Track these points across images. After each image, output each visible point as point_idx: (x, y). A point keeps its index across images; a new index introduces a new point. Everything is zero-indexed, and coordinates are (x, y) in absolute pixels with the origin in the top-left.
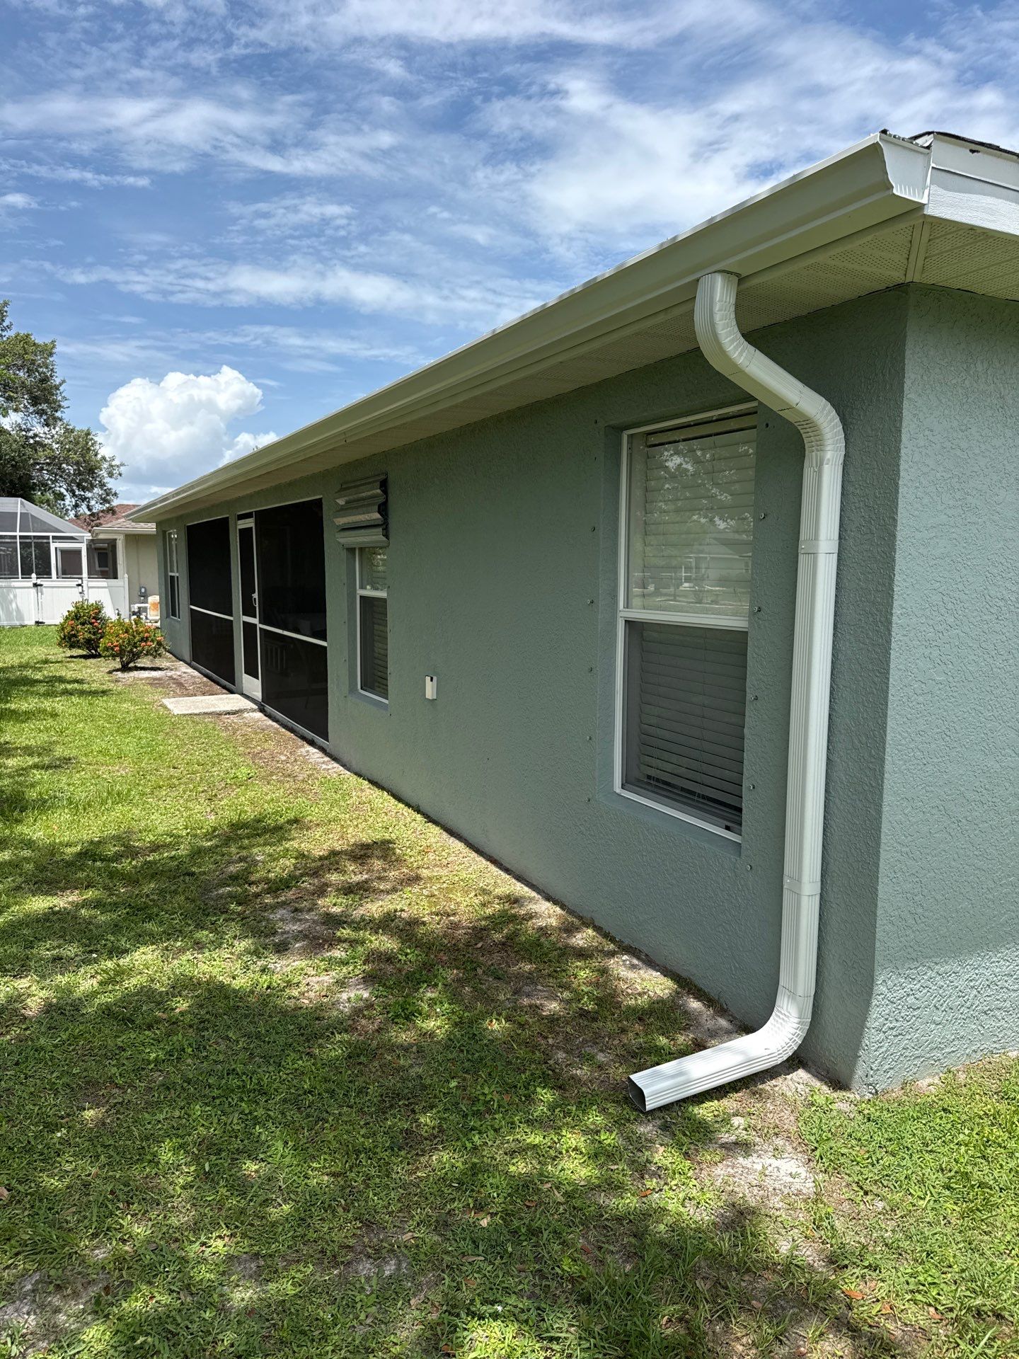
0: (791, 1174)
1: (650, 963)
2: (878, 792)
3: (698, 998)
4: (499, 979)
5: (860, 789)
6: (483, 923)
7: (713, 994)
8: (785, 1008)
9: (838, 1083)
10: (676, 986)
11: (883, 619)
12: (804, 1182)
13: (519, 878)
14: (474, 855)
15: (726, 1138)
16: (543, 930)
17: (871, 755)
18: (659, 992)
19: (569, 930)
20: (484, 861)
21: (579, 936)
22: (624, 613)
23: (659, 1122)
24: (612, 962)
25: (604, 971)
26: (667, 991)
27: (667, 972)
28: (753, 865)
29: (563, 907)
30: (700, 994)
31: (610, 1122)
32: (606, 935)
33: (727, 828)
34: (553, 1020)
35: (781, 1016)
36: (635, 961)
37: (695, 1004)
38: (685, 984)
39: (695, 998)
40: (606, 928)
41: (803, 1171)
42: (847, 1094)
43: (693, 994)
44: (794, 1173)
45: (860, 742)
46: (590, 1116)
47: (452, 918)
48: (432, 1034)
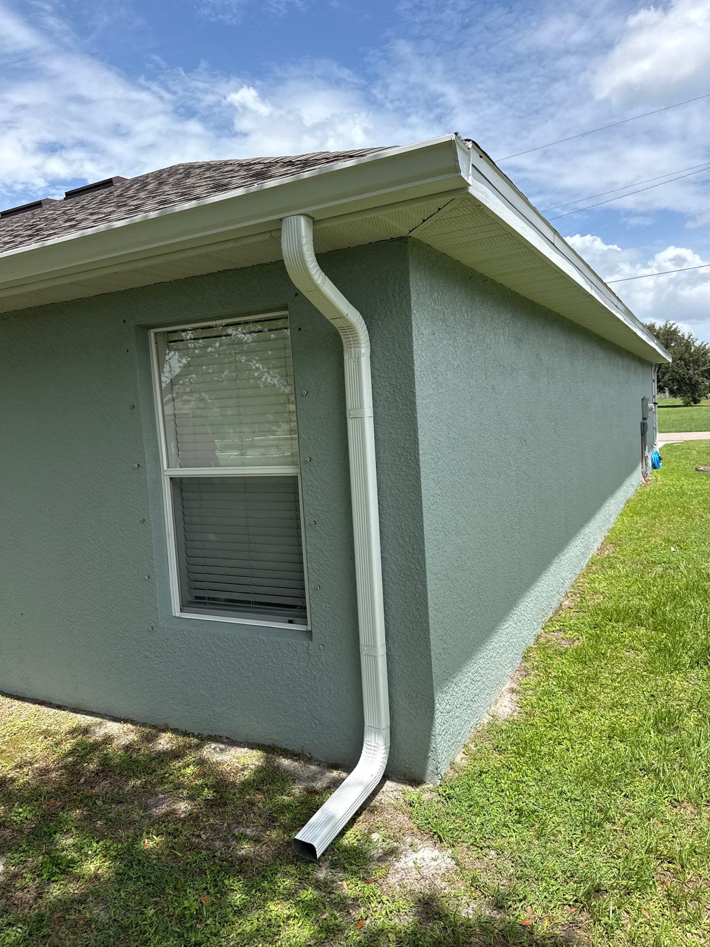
0: (432, 859)
1: (233, 742)
2: (422, 573)
3: (286, 757)
4: (121, 802)
5: (408, 573)
6: (70, 759)
7: (297, 750)
8: (373, 741)
9: (416, 781)
10: (265, 754)
11: (412, 458)
12: (444, 861)
13: (76, 710)
14: (17, 703)
15: (376, 853)
16: (127, 748)
17: (413, 549)
18: (257, 763)
19: (149, 739)
20: (31, 705)
21: (162, 741)
22: (168, 471)
23: (327, 864)
24: (205, 753)
25: (201, 762)
26: (261, 760)
27: (252, 746)
28: (324, 644)
29: (133, 722)
30: (286, 753)
31: (296, 881)
32: (186, 734)
33: (291, 622)
34: (193, 818)
35: (372, 748)
36: (222, 746)
37: (286, 762)
38: (270, 749)
39: (284, 758)
40: (183, 728)
41: (436, 853)
42: (425, 786)
43: (281, 755)
44: (434, 857)
45: (404, 541)
46: (279, 884)
47: (37, 765)
48: (97, 877)
